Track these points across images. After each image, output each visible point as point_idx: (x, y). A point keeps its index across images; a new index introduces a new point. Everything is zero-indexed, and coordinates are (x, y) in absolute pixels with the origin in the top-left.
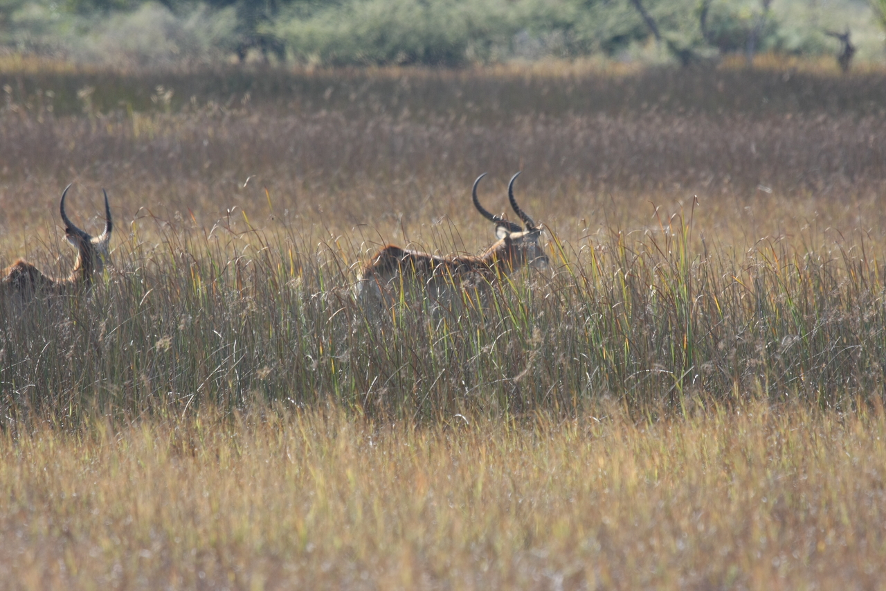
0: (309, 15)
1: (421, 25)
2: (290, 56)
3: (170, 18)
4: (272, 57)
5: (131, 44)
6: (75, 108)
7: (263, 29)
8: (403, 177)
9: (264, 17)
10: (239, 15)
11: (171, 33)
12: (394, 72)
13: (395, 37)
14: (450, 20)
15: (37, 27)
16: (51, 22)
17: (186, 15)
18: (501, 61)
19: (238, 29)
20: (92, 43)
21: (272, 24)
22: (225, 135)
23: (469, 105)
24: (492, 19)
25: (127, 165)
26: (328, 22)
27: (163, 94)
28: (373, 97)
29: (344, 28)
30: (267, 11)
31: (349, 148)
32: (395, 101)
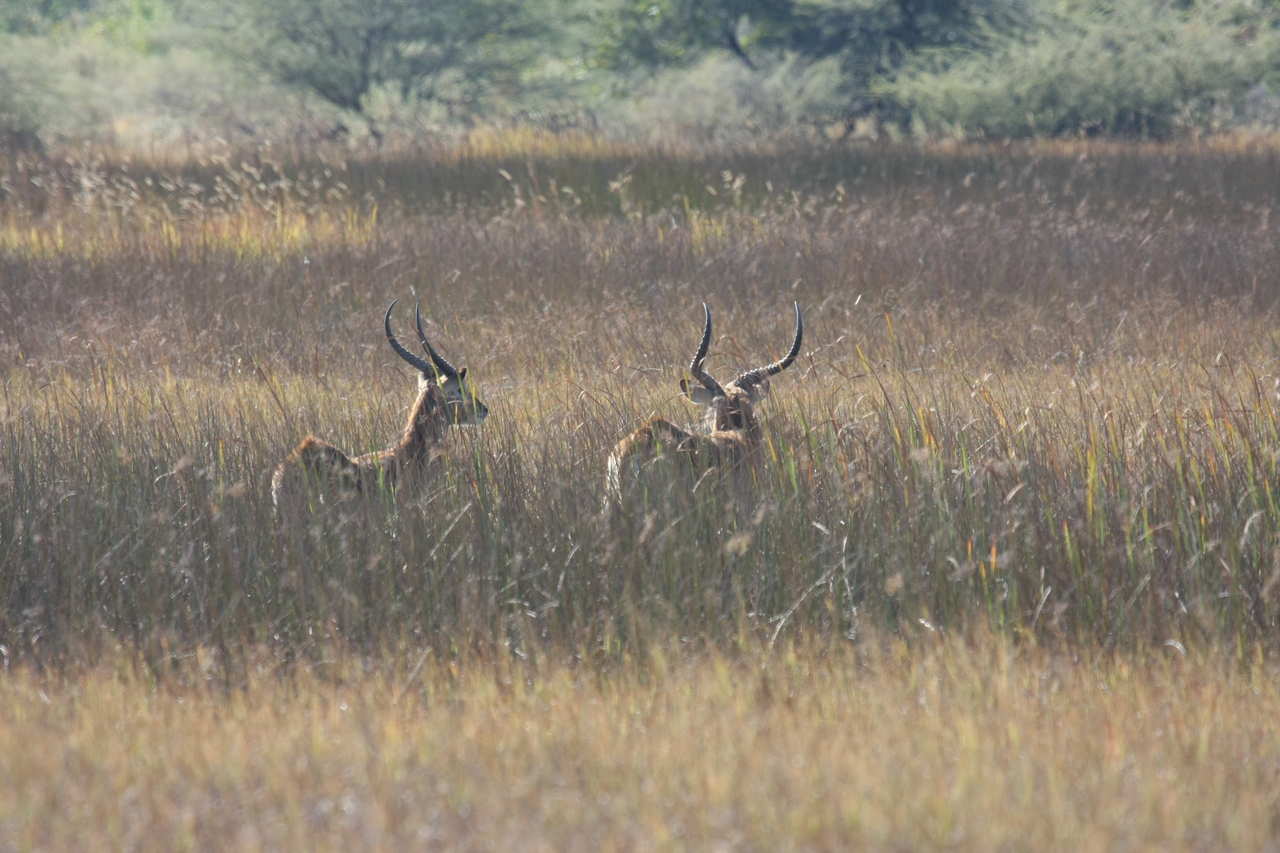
0: (946, 66)
1: (1109, 78)
2: (918, 127)
3: (746, 74)
4: (892, 129)
5: (689, 111)
6: (609, 205)
7: (880, 88)
8: (1084, 298)
9: (880, 71)
10: (844, 69)
11: (747, 96)
12: (1067, 147)
13: (1071, 96)
14: (1150, 70)
15: (556, 89)
16: (576, 83)
17: (768, 69)
18: (1225, 130)
19: (842, 89)
20: (631, 111)
21: (893, 80)
22: (825, 240)
23: (1179, 194)
24: (1213, 67)
25: (685, 286)
26: (976, 76)
27: (732, 182)
28: (1037, 184)
29: (997, 85)
30: (885, 62)
31: (1006, 257)
32: (1067, 189)
